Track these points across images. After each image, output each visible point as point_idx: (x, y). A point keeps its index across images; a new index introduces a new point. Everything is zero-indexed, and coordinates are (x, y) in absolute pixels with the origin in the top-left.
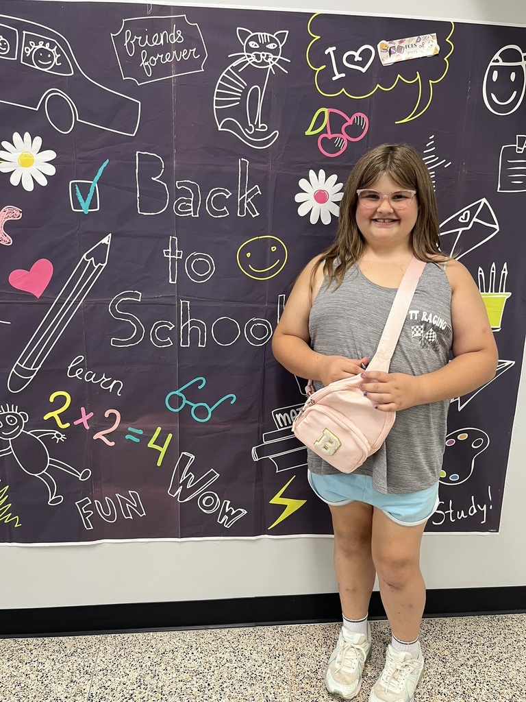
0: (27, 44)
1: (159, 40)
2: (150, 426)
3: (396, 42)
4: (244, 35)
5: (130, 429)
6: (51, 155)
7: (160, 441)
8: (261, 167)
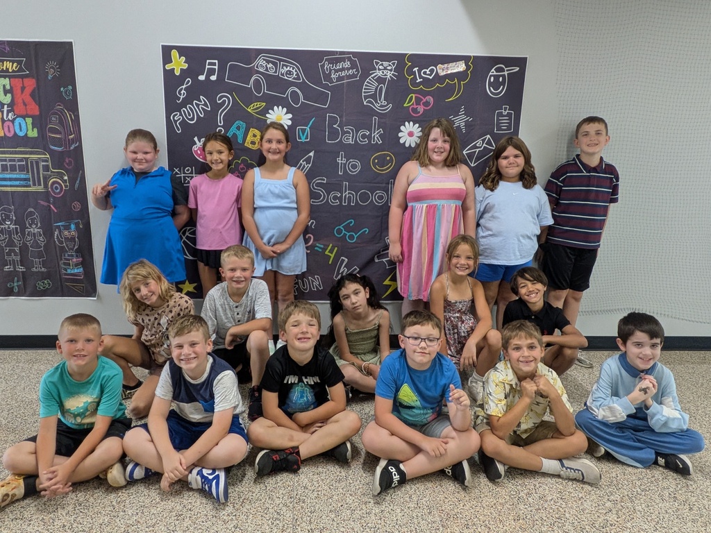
0: (282, 68)
1: (340, 66)
2: (327, 243)
3: (446, 65)
4: (377, 63)
5: (317, 245)
6: (290, 116)
7: (331, 251)
8: (383, 120)
